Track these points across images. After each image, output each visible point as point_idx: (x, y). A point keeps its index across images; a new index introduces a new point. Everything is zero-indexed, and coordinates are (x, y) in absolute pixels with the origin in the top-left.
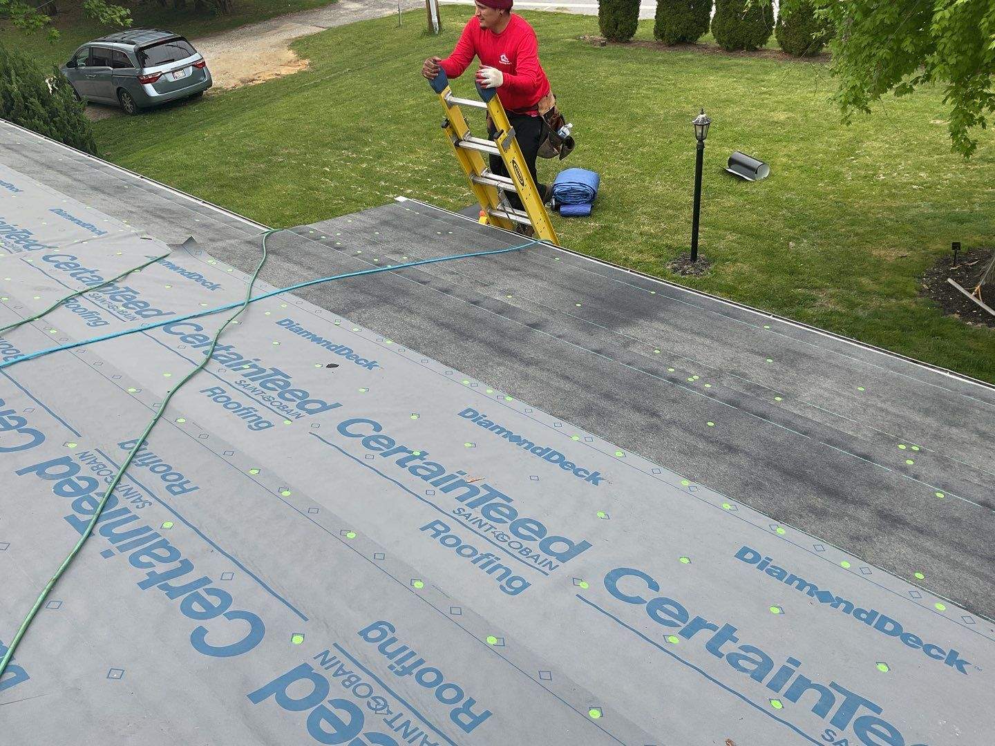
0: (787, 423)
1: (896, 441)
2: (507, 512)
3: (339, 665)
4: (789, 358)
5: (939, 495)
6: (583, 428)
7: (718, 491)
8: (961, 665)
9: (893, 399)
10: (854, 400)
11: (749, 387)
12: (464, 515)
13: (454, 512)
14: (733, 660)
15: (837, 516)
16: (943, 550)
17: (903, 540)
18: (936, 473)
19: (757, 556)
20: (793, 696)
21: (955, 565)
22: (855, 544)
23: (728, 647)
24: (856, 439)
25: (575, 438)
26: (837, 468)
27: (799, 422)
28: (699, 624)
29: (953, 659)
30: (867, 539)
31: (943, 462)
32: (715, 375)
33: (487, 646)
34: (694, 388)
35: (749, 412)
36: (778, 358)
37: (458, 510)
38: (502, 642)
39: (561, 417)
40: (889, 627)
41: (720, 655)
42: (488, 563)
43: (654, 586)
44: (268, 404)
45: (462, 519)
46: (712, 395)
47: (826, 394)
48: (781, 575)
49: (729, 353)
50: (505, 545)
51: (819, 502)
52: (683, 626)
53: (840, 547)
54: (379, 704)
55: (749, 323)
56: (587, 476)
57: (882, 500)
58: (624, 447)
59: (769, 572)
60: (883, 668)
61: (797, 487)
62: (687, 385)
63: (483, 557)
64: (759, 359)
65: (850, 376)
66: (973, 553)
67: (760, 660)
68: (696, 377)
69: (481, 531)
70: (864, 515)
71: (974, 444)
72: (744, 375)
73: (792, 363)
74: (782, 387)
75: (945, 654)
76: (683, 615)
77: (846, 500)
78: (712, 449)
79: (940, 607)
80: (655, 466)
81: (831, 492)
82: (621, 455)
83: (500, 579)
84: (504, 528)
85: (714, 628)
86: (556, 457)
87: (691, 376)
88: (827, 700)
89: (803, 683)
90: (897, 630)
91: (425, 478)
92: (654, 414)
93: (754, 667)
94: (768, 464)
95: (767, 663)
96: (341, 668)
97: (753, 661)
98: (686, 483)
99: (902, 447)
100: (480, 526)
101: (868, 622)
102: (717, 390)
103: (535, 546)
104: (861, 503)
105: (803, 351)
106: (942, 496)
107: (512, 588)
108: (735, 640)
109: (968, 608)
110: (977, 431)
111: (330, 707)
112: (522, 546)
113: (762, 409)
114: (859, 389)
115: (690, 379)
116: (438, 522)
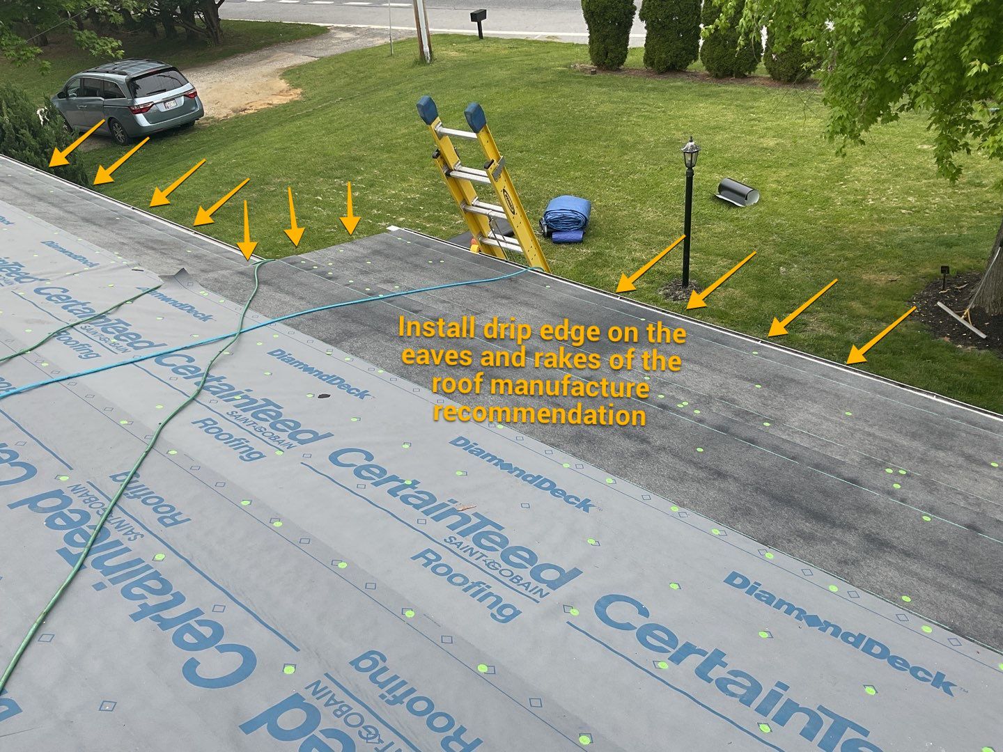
0: (776, 449)
1: (883, 465)
2: (498, 540)
3: (330, 695)
4: (777, 383)
5: (926, 519)
6: (574, 455)
7: (707, 516)
8: (947, 687)
9: (880, 423)
10: (841, 424)
11: (739, 413)
12: (455, 544)
13: (445, 540)
14: (722, 684)
15: (826, 541)
16: (930, 573)
17: (890, 563)
18: (923, 496)
19: (746, 582)
20: (781, 719)
21: (941, 587)
22: (843, 568)
23: (717, 672)
24: (844, 463)
25: (566, 466)
26: (824, 492)
27: (786, 447)
28: (689, 649)
29: (939, 681)
30: (855, 562)
31: (929, 485)
32: (704, 401)
33: (478, 674)
34: (684, 414)
35: (737, 437)
36: (766, 383)
37: (450, 538)
38: (493, 670)
39: (552, 445)
40: (877, 650)
41: (709, 680)
42: (479, 591)
43: (644, 612)
44: (259, 434)
45: (454, 547)
46: (701, 421)
47: (814, 419)
48: (769, 599)
49: (718, 378)
50: (496, 573)
51: (807, 527)
52: (673, 651)
53: (828, 571)
54: (370, 733)
55: (737, 349)
56: (578, 503)
57: (870, 524)
58: (614, 473)
59: (758, 596)
60: (870, 691)
61: (785, 512)
62: (677, 411)
63: (474, 585)
64: (748, 385)
65: (838, 401)
66: (959, 575)
67: (748, 684)
68: (686, 403)
69: (472, 559)
70: (851, 539)
71: (960, 467)
72: (733, 401)
73: (780, 389)
74: (769, 412)
75: (931, 676)
76: (673, 640)
77: (834, 525)
78: (702, 474)
79: (927, 629)
80: (644, 492)
81: (819, 517)
82: (611, 481)
83: (490, 607)
84: (495, 556)
85: (703, 653)
86: (548, 484)
87: (681, 402)
88: (815, 723)
89: (792, 707)
90: (885, 653)
91: (417, 507)
92: (644, 440)
93: (742, 691)
94: (757, 490)
95: (756, 688)
96: (332, 698)
97: (742, 686)
98: (675, 509)
99: (889, 471)
100: (471, 555)
101: (856, 645)
102: (706, 416)
103: (525, 574)
104: (849, 527)
105: (791, 376)
106: (929, 519)
107: (503, 615)
108: (724, 665)
109: (955, 630)
110: (963, 455)
111: (321, 737)
112: (513, 574)
113: (751, 434)
114: (847, 413)
115: (679, 406)
116: (429, 551)
